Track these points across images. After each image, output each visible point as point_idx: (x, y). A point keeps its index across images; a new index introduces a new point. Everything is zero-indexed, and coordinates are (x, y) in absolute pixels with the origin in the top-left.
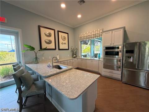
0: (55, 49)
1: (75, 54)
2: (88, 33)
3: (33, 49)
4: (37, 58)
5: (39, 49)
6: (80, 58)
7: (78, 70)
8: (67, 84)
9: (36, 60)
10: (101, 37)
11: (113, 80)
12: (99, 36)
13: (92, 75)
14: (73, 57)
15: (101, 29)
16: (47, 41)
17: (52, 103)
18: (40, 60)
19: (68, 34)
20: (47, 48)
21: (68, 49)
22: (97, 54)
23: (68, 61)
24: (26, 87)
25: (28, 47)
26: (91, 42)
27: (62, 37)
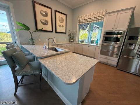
0: (52, 31)
1: (72, 38)
2: (88, 15)
3: (27, 28)
4: (33, 39)
5: (35, 29)
6: (78, 43)
7: (75, 54)
8: (62, 66)
9: (32, 42)
10: (102, 20)
11: (108, 66)
12: (96, 20)
13: (90, 60)
14: (70, 42)
15: (104, 11)
16: (43, 21)
17: (47, 82)
18: (36, 42)
19: (66, 15)
20: (44, 29)
21: (65, 33)
22: (94, 40)
23: (65, 45)
24: (19, 67)
25: (23, 26)
26: (89, 28)
27: (60, 19)
